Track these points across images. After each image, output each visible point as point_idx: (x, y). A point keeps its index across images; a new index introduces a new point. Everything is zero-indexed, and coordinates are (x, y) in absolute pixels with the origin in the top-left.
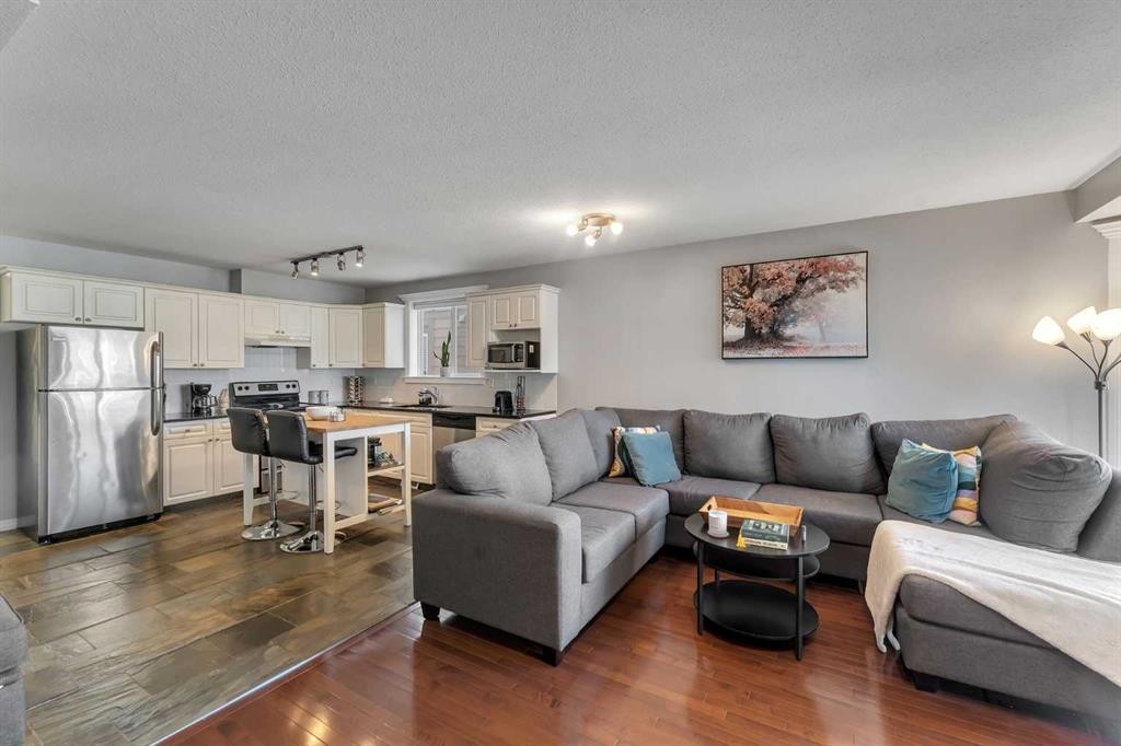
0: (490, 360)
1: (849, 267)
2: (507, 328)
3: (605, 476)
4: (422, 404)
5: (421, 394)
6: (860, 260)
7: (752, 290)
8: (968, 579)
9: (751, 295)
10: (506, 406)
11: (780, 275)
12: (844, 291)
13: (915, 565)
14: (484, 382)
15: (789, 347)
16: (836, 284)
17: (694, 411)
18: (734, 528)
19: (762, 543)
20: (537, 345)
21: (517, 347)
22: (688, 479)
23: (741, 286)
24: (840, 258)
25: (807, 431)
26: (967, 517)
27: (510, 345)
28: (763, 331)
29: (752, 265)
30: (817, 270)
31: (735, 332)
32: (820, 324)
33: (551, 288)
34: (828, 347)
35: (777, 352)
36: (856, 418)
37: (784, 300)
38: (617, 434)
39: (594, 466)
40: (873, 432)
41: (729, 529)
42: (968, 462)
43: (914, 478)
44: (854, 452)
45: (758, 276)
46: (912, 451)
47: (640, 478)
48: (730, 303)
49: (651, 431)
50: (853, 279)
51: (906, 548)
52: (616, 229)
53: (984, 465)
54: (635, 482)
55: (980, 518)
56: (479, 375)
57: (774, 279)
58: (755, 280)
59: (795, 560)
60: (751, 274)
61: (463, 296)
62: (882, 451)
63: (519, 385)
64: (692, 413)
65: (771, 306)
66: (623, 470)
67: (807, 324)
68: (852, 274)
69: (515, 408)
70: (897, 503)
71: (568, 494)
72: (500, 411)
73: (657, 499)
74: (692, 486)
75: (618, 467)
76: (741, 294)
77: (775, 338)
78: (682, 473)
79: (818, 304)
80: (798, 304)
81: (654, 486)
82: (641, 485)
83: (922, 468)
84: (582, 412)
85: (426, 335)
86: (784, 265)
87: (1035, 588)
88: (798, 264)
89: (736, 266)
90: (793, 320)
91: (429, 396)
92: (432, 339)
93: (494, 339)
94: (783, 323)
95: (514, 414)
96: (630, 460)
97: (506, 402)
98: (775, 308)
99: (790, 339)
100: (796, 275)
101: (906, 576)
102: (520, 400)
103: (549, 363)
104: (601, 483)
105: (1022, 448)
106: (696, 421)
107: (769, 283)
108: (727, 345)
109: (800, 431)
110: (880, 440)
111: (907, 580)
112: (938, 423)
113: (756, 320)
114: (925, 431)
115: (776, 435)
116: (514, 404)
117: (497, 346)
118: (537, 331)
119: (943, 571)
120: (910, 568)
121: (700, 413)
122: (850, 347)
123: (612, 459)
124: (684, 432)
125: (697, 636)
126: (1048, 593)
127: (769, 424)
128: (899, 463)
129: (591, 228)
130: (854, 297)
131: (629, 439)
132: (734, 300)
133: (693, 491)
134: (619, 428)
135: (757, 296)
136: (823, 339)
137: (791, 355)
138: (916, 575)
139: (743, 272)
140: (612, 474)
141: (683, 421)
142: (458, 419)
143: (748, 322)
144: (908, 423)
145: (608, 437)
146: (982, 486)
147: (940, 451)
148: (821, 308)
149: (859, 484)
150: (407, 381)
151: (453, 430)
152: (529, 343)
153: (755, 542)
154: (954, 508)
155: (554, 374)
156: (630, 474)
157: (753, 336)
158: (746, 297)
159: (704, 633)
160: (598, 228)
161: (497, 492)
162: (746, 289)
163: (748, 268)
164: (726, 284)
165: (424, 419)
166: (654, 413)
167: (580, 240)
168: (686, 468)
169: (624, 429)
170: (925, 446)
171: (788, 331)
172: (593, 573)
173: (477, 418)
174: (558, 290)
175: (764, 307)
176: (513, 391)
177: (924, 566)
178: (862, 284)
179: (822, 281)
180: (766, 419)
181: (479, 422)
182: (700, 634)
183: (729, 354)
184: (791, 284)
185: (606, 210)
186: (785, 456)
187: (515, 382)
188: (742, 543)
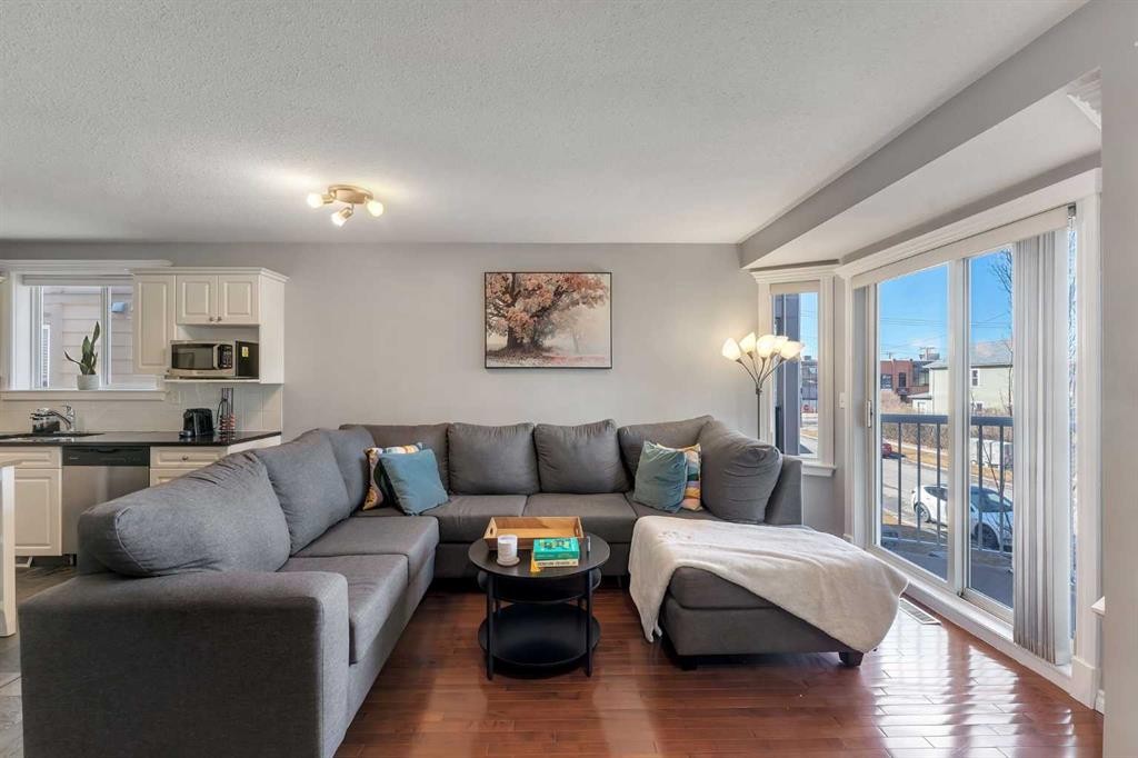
0: (175, 365)
1: (598, 285)
2: (204, 322)
3: (358, 510)
4: (38, 432)
5: (38, 416)
6: (605, 280)
7: (514, 300)
8: (721, 563)
9: (513, 304)
10: (202, 429)
11: (540, 287)
12: (592, 306)
13: (682, 557)
14: (163, 397)
15: (547, 358)
16: (588, 301)
17: (459, 424)
18: (525, 551)
19: (555, 563)
20: (254, 348)
21: (222, 348)
22: (457, 500)
23: (504, 294)
24: (590, 276)
25: (568, 438)
26: (693, 504)
27: (212, 346)
28: (525, 341)
29: (514, 274)
30: (571, 286)
31: (498, 341)
32: (574, 336)
33: (276, 276)
34: (581, 358)
35: (537, 362)
36: (607, 423)
37: (543, 312)
38: (372, 456)
39: (344, 499)
40: (620, 434)
41: (520, 553)
42: (693, 456)
43: (658, 475)
44: (606, 454)
45: (520, 285)
46: (653, 450)
47: (404, 507)
48: (491, 310)
49: (412, 449)
50: (600, 297)
51: (670, 542)
52: (375, 209)
53: (703, 457)
54: (396, 512)
55: (702, 504)
56: (154, 387)
57: (534, 290)
58: (517, 290)
59: (586, 575)
60: (513, 282)
61: (126, 272)
62: (628, 453)
63: (224, 400)
64: (457, 427)
65: (531, 317)
66: (382, 499)
67: (563, 336)
68: (600, 292)
69: (217, 430)
70: (643, 498)
71: (313, 542)
72: (193, 436)
73: (428, 530)
74: (466, 508)
75: (375, 496)
76: (503, 301)
77: (536, 348)
78: (449, 494)
79: (573, 318)
80: (555, 316)
81: (421, 514)
82: (405, 514)
83: (662, 465)
84: (327, 433)
85: (48, 327)
86: (543, 277)
87: (764, 560)
88: (555, 276)
89: (499, 273)
90: (552, 332)
91: (53, 419)
92: (60, 334)
93: (181, 336)
94: (543, 334)
95: (216, 439)
96: (390, 486)
97: (201, 423)
98: (536, 319)
99: (549, 350)
100: (554, 289)
101: (677, 570)
102: (226, 420)
103: (272, 369)
104: (355, 519)
105: (729, 442)
106: (461, 434)
107: (530, 293)
108: (489, 354)
109: (562, 440)
110: (626, 443)
111: (678, 573)
112: (666, 425)
113: (518, 329)
114: (659, 432)
115: (539, 443)
116: (216, 426)
117: (188, 346)
118: (255, 329)
119: (703, 559)
120: (680, 561)
121: (465, 426)
122: (597, 359)
123: (367, 487)
124: (448, 447)
125: (487, 682)
126: (769, 561)
127: (533, 434)
128: (643, 462)
129: (339, 203)
130: (601, 312)
131: (389, 461)
132: (496, 307)
133: (466, 513)
134: (375, 449)
135: (519, 305)
136: (577, 351)
137: (550, 365)
138: (684, 567)
139: (506, 280)
140: (367, 505)
141: (447, 436)
142: (115, 451)
143: (511, 331)
144: (645, 426)
145: (361, 461)
146: (704, 477)
147: (672, 450)
148: (575, 321)
149: (610, 485)
150: (5, 397)
151: (104, 469)
152: (240, 345)
153: (548, 563)
154: (685, 498)
155: (280, 385)
156: (391, 503)
157: (515, 346)
158: (508, 306)
159: (495, 676)
160: (349, 205)
161: (204, 563)
162: (508, 298)
163: (510, 276)
164: (489, 291)
165: (46, 455)
166: (414, 429)
167: (324, 217)
168: (452, 488)
169: (381, 451)
170: (659, 446)
171: (547, 342)
172: (364, 648)
173: (152, 448)
174: (284, 279)
175: (526, 317)
176: (214, 407)
177: (687, 557)
178: (608, 302)
179: (576, 296)
180: (530, 430)
181: (156, 456)
182: (490, 678)
183: (491, 363)
184: (548, 298)
185: (362, 184)
186: (549, 465)
187: (217, 396)
188: (535, 567)
